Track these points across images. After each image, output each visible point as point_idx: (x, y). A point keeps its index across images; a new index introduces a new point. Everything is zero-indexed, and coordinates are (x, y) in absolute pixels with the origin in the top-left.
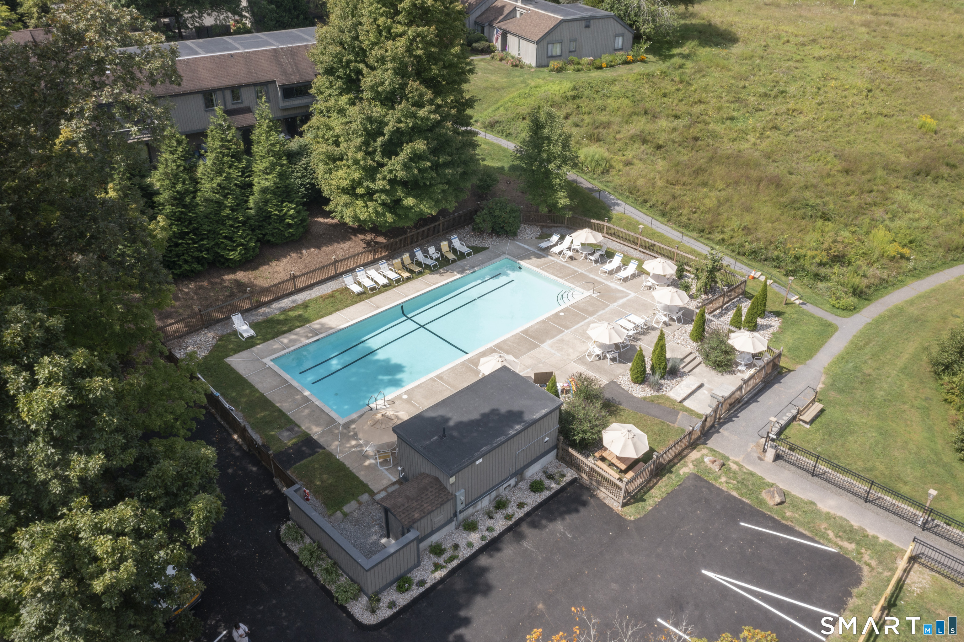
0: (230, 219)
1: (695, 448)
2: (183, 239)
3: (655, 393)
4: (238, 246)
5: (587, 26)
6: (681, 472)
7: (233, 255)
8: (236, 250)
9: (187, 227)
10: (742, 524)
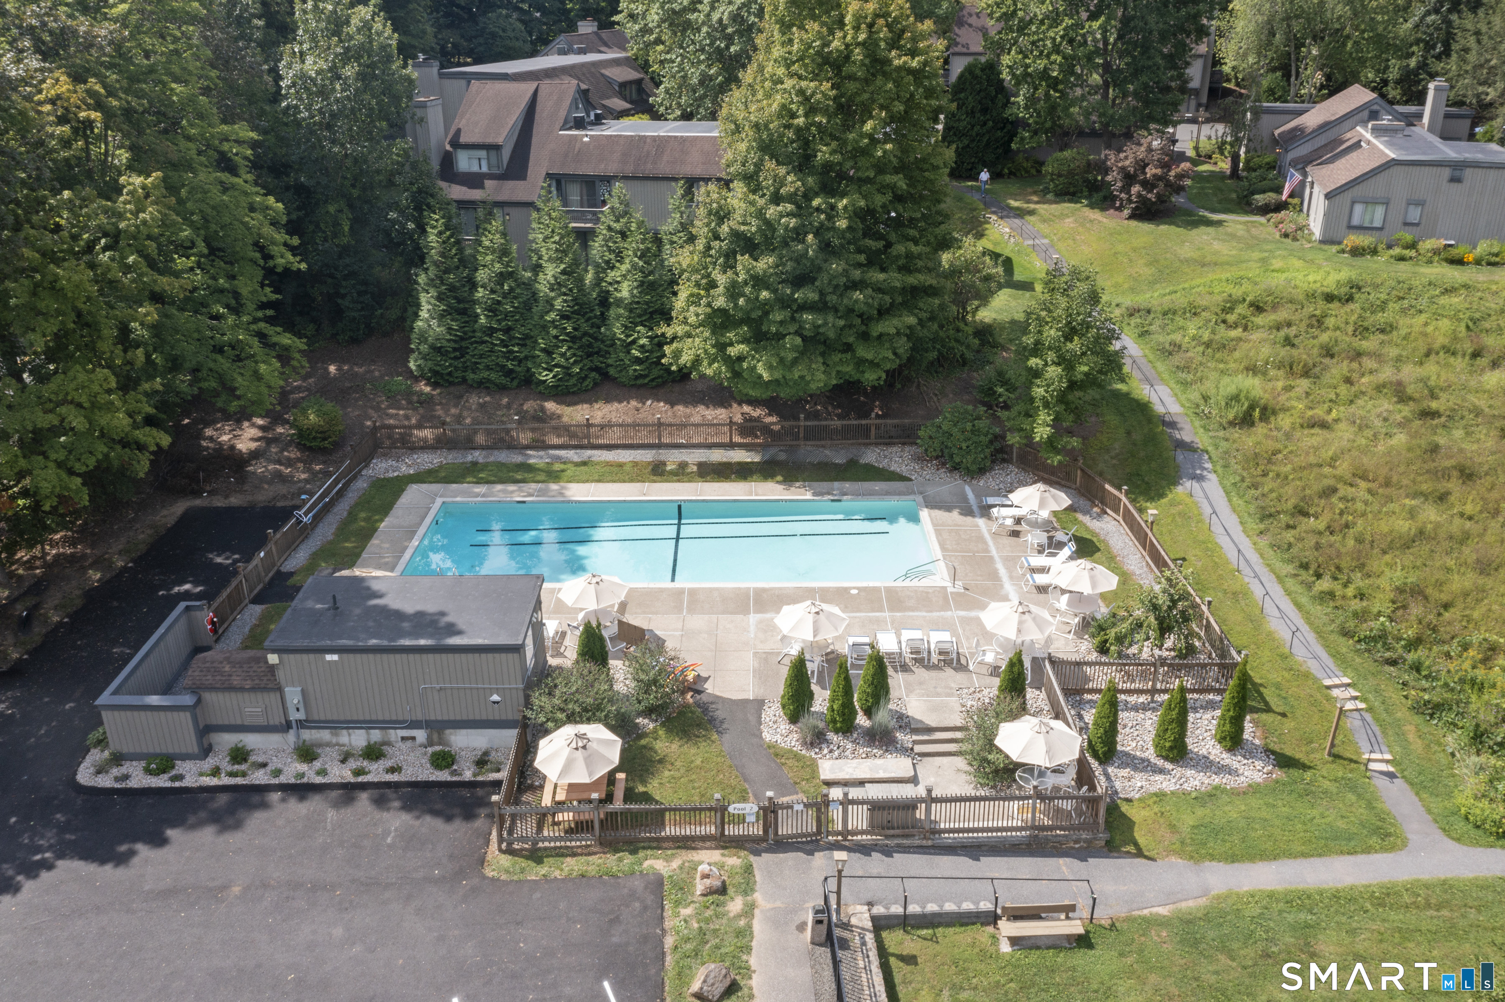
0: (556, 327)
1: (724, 848)
2: (491, 336)
3: (798, 748)
4: (556, 366)
5: (1455, 180)
6: (646, 864)
7: (547, 376)
8: (551, 371)
9: (499, 322)
10: (606, 985)
